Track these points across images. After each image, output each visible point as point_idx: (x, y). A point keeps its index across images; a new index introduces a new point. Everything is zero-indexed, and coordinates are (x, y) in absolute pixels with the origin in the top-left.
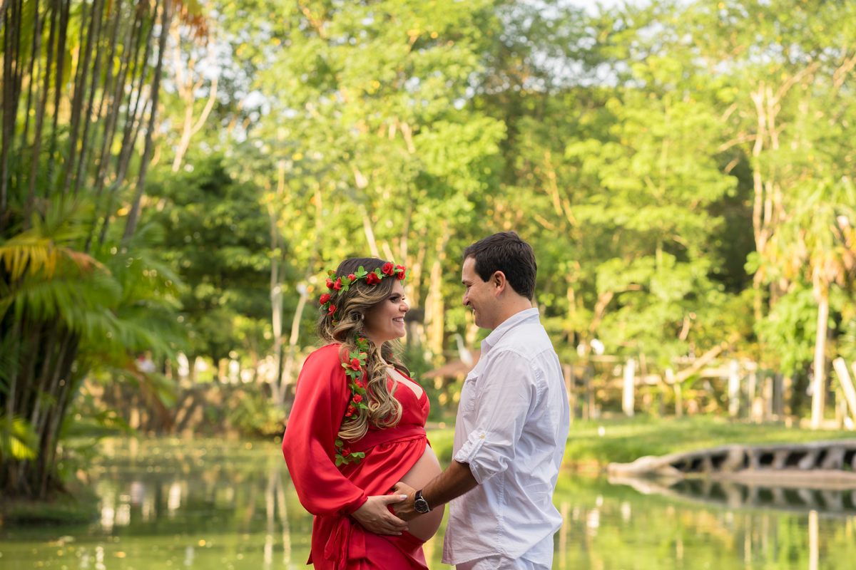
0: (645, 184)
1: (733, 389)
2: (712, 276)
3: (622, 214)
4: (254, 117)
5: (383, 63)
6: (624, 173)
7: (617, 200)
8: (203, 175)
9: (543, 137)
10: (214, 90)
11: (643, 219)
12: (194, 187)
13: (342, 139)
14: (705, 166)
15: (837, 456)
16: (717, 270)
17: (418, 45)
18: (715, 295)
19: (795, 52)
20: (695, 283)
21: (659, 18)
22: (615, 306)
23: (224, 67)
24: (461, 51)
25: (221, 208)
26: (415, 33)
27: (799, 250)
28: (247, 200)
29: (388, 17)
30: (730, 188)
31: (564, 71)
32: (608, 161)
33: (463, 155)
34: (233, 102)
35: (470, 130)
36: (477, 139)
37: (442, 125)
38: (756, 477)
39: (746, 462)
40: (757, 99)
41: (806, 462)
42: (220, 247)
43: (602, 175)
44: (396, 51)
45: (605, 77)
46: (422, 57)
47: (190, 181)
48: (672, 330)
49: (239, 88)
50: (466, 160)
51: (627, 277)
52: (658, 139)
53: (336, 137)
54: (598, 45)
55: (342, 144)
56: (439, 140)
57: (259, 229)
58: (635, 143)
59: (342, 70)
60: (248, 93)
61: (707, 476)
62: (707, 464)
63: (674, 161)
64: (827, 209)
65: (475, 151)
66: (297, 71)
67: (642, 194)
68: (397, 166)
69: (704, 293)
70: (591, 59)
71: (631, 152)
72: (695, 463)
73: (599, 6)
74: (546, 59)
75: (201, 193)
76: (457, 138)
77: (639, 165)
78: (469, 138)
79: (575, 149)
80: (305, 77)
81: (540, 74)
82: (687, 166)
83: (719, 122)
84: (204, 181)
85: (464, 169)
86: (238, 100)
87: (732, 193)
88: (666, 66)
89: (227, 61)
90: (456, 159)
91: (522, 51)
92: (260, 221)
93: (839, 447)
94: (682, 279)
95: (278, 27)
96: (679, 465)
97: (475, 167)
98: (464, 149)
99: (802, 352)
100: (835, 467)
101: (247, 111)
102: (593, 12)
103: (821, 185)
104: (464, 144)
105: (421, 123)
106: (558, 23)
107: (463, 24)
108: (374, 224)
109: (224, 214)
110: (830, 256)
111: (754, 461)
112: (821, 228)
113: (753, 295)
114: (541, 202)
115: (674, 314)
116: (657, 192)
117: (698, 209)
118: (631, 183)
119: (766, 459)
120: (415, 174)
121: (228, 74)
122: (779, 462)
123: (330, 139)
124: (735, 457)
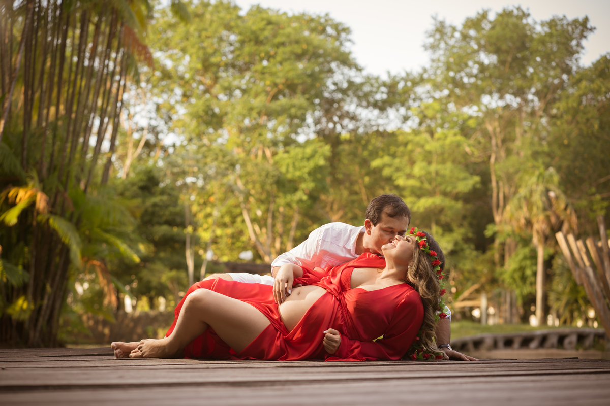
0: (422, 182)
2: (466, 240)
4: (171, 150)
6: (409, 176)
7: (405, 194)
8: (141, 180)
10: (145, 132)
11: (422, 205)
12: (135, 188)
13: (228, 158)
15: (553, 340)
16: (470, 235)
17: (274, 97)
18: (470, 251)
20: (456, 244)
21: (427, 81)
23: (151, 119)
27: (524, 213)
28: (169, 195)
30: (477, 183)
32: (398, 169)
33: (304, 167)
34: (158, 141)
36: (312, 156)
39: (495, 345)
40: (490, 128)
41: (533, 344)
42: (153, 225)
43: (394, 177)
44: (260, 102)
46: (276, 105)
47: (133, 184)
49: (162, 132)
50: (306, 170)
53: (224, 156)
55: (228, 161)
56: (289, 158)
57: (177, 214)
58: (415, 157)
59: (226, 115)
60: (167, 135)
62: (471, 346)
63: (440, 167)
64: (541, 188)
65: (311, 164)
67: (421, 188)
68: (264, 173)
69: (462, 250)
72: (463, 346)
73: (389, 73)
74: (356, 108)
75: (139, 192)
76: (300, 156)
77: (418, 170)
78: (307, 155)
79: (376, 163)
81: (353, 118)
82: (448, 170)
84: (141, 184)
85: (306, 176)
86: (161, 140)
87: (478, 186)
89: (153, 115)
90: (300, 169)
92: (178, 209)
93: (554, 334)
94: (448, 242)
97: (315, 172)
98: (305, 163)
99: (527, 290)
100: (552, 347)
101: (166, 147)
102: (384, 78)
103: (537, 173)
104: (305, 160)
106: (362, 84)
110: (541, 217)
111: (501, 344)
112: (537, 199)
113: (493, 253)
116: (430, 188)
117: (457, 198)
118: (414, 183)
119: (509, 343)
120: (275, 179)
121: (154, 123)
122: (516, 344)
123: (220, 158)
124: (489, 342)
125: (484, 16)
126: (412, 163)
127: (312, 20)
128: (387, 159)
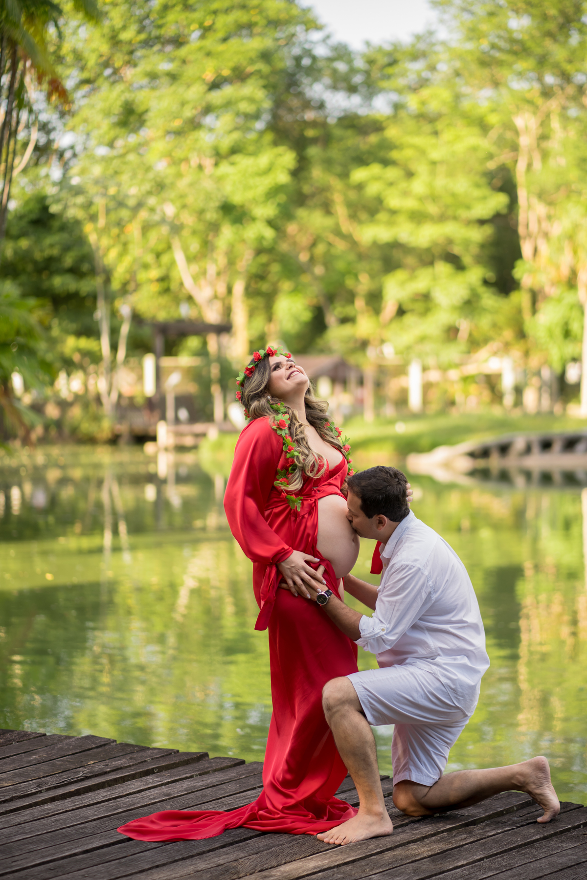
0: (424, 203)
1: (508, 382)
2: (486, 282)
3: (405, 230)
4: (68, 155)
5: (183, 104)
6: (406, 194)
7: (401, 219)
8: (31, 211)
9: (328, 164)
10: (34, 132)
13: (151, 175)
14: (477, 186)
17: (215, 86)
18: (489, 299)
19: (550, 79)
20: (472, 291)
21: (422, 54)
22: (401, 312)
24: (249, 88)
25: (49, 240)
26: (209, 76)
27: (567, 260)
28: (71, 232)
29: (184, 62)
32: (391, 184)
33: (257, 186)
34: (50, 142)
35: (263, 160)
36: (269, 170)
37: (237, 158)
38: (537, 462)
39: (528, 450)
40: (519, 122)
42: (50, 275)
43: (385, 196)
44: (195, 92)
46: (216, 96)
48: (452, 332)
49: (55, 129)
51: (412, 287)
52: (434, 163)
53: (145, 173)
54: (371, 76)
55: (153, 179)
56: (237, 172)
57: (84, 258)
58: (413, 167)
59: (146, 111)
60: (62, 133)
61: (495, 463)
62: (495, 452)
63: (448, 182)
66: (107, 113)
67: (420, 212)
68: (202, 196)
69: (479, 297)
70: (367, 92)
71: (410, 175)
72: (484, 453)
74: (325, 91)
75: (30, 227)
76: (251, 170)
77: (418, 186)
78: (262, 168)
79: (359, 175)
80: (115, 119)
81: (320, 106)
82: (462, 185)
83: (485, 144)
84: (33, 216)
87: (504, 210)
88: (439, 97)
91: (301, 87)
94: (461, 285)
95: (85, 75)
96: (472, 455)
97: (274, 192)
101: (63, 149)
104: (258, 176)
107: (251, 64)
109: (52, 246)
111: (536, 448)
113: (521, 298)
116: (433, 209)
117: (469, 223)
118: (410, 204)
119: (546, 445)
120: (219, 202)
122: (557, 446)
123: (141, 174)
124: (519, 444)
128: (377, 169)
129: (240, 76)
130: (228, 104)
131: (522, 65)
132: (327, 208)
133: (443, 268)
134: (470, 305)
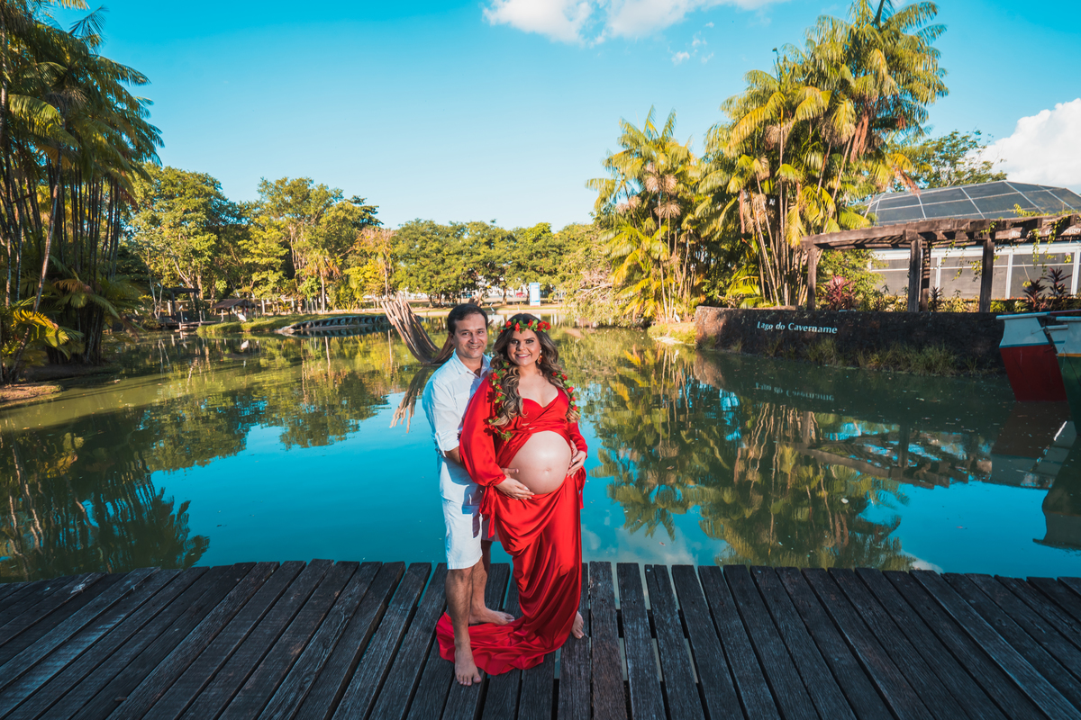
2: (284, 275)
3: (257, 260)
5: (175, 218)
6: (257, 248)
7: (255, 256)
9: (227, 239)
11: (264, 261)
13: (165, 240)
14: (279, 246)
17: (187, 212)
18: (285, 280)
19: (299, 216)
20: (280, 277)
21: (258, 207)
22: (257, 284)
24: (200, 214)
25: (127, 262)
26: (184, 209)
29: (174, 204)
30: (286, 252)
31: (231, 220)
32: (251, 246)
33: (205, 245)
35: (206, 237)
36: (209, 240)
37: (196, 236)
38: (315, 328)
39: (312, 325)
40: (290, 228)
43: (249, 249)
44: (179, 214)
45: (244, 222)
46: (187, 216)
48: (274, 290)
51: (260, 277)
52: (264, 239)
53: (163, 239)
54: (241, 213)
56: (197, 240)
57: (143, 268)
58: (258, 240)
59: (161, 219)
63: (270, 245)
64: (322, 257)
65: (209, 244)
67: (262, 254)
69: (282, 280)
70: (239, 217)
74: (225, 217)
76: (202, 240)
77: (260, 246)
78: (206, 240)
79: (239, 243)
81: (224, 221)
82: (274, 246)
83: (280, 234)
85: (206, 249)
88: (263, 219)
90: (203, 246)
91: (217, 215)
94: (276, 276)
96: (294, 328)
97: (210, 248)
98: (205, 243)
103: (319, 250)
105: (189, 236)
106: (228, 206)
107: (200, 207)
108: (178, 264)
109: (129, 264)
110: (325, 269)
112: (321, 261)
113: (295, 280)
114: (230, 257)
115: (275, 286)
116: (265, 253)
117: (277, 257)
118: (258, 251)
119: (316, 324)
120: (190, 250)
122: (320, 324)
125: (286, 180)
126: (257, 243)
127: (200, 176)
128: (245, 241)
129: (196, 210)
130: (192, 219)
131: (290, 210)
132: (229, 253)
133: (271, 271)
134: (280, 282)
